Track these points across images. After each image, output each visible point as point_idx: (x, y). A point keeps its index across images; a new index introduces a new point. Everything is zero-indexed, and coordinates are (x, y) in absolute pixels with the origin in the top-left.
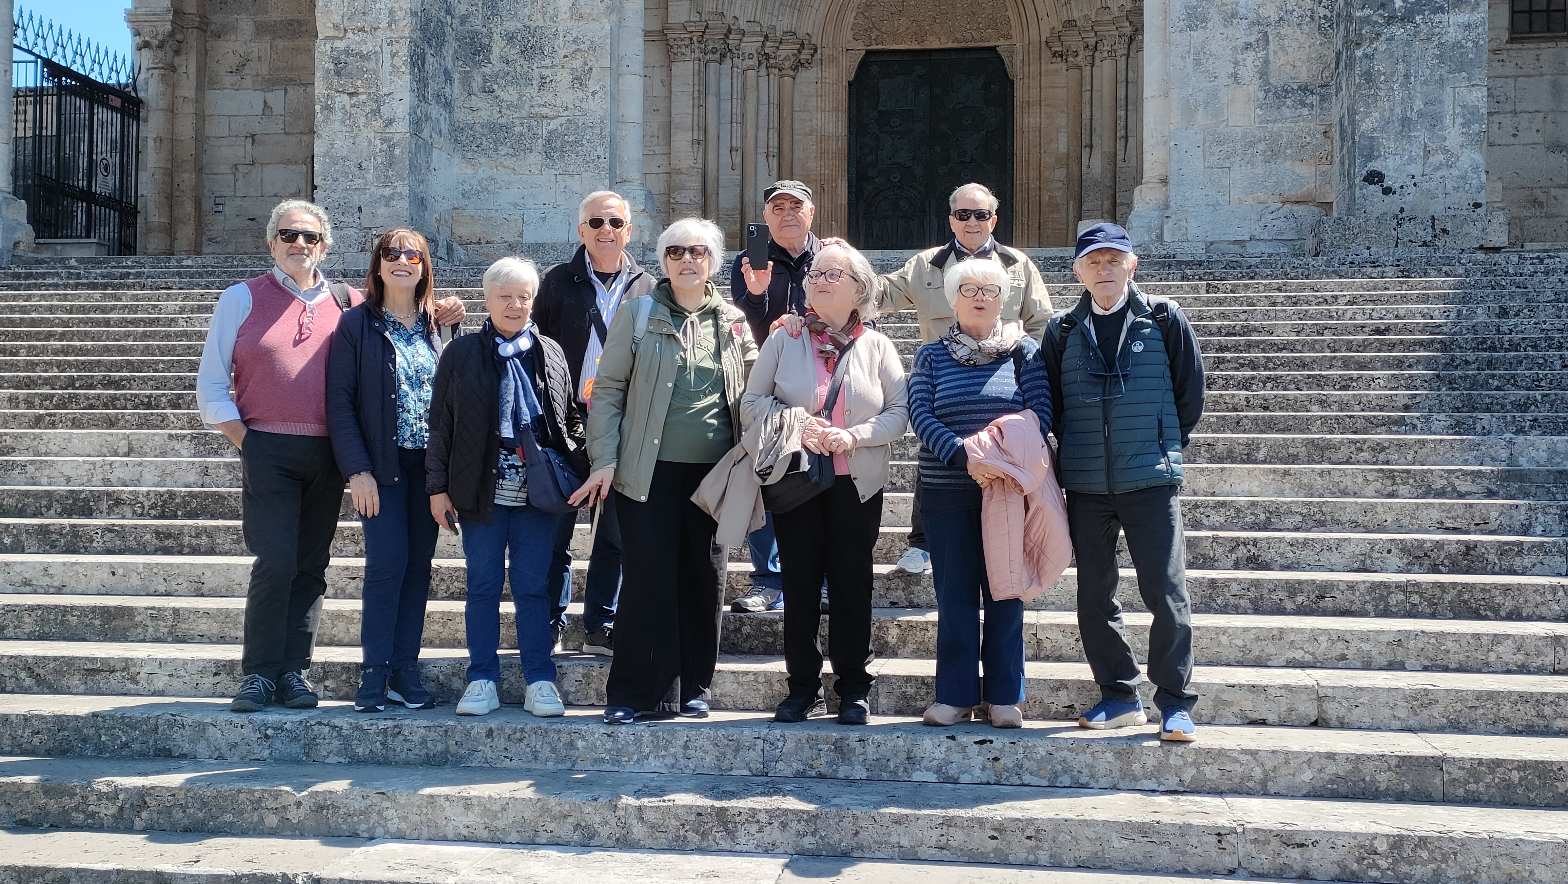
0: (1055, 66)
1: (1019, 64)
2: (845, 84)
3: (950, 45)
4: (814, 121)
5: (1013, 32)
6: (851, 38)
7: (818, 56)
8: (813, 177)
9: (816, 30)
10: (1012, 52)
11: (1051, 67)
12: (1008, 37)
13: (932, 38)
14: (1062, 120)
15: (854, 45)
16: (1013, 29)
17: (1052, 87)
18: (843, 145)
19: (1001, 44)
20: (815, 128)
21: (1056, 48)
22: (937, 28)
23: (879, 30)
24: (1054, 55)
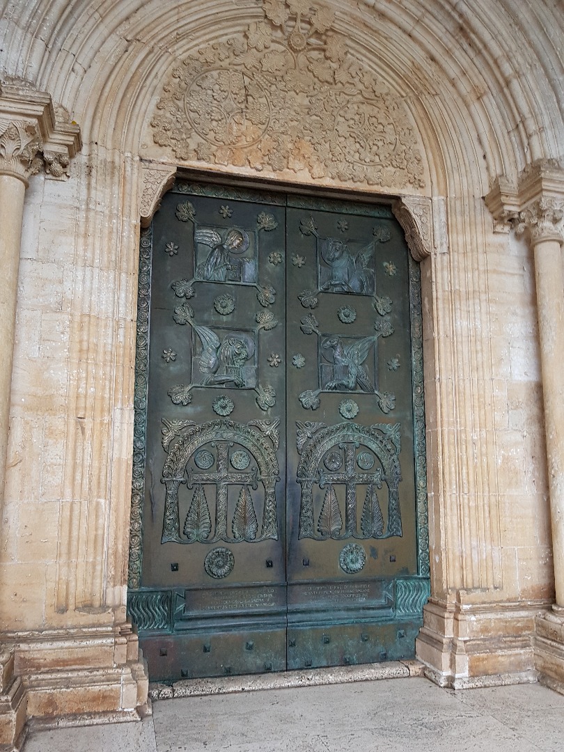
0: (500, 238)
1: (439, 230)
2: (136, 221)
3: (327, 182)
4: (69, 285)
5: (426, 178)
6: (149, 138)
7: (82, 158)
8: (61, 401)
9: (80, 104)
10: (426, 208)
11: (492, 238)
12: (419, 183)
13: (298, 165)
15: (154, 153)
16: (427, 173)
17: (496, 272)
18: (127, 337)
19: (407, 191)
20: (69, 295)
21: (512, 206)
22: (307, 149)
23: (204, 135)
24: (500, 219)
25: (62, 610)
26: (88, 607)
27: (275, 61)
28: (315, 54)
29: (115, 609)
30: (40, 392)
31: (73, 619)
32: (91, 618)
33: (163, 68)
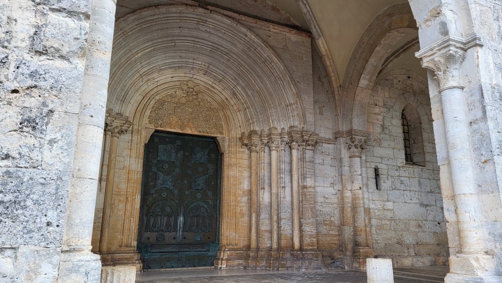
0: (243, 150)
1: (227, 147)
2: (143, 144)
3: (196, 133)
4: (126, 162)
5: (224, 131)
6: (148, 122)
7: (131, 128)
8: (123, 193)
9: (130, 116)
10: (224, 140)
11: (241, 149)
12: (222, 133)
13: (188, 129)
14: (246, 174)
15: (149, 126)
16: (224, 130)
17: (241, 159)
18: (139, 176)
19: (218, 136)
20: (126, 166)
21: (246, 142)
22: (191, 124)
23: (162, 120)
24: (243, 145)
25: (121, 246)
26: (127, 246)
27: (183, 100)
28: (194, 97)
29: (134, 247)
30: (118, 190)
31: (123, 249)
32: (128, 249)
33: (153, 102)
